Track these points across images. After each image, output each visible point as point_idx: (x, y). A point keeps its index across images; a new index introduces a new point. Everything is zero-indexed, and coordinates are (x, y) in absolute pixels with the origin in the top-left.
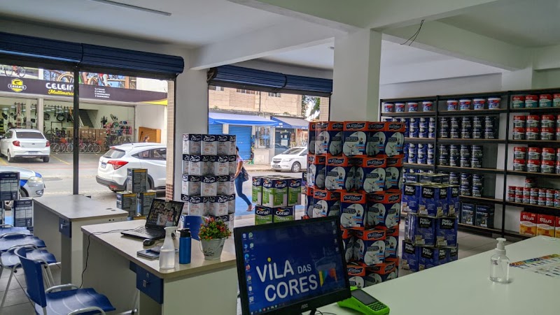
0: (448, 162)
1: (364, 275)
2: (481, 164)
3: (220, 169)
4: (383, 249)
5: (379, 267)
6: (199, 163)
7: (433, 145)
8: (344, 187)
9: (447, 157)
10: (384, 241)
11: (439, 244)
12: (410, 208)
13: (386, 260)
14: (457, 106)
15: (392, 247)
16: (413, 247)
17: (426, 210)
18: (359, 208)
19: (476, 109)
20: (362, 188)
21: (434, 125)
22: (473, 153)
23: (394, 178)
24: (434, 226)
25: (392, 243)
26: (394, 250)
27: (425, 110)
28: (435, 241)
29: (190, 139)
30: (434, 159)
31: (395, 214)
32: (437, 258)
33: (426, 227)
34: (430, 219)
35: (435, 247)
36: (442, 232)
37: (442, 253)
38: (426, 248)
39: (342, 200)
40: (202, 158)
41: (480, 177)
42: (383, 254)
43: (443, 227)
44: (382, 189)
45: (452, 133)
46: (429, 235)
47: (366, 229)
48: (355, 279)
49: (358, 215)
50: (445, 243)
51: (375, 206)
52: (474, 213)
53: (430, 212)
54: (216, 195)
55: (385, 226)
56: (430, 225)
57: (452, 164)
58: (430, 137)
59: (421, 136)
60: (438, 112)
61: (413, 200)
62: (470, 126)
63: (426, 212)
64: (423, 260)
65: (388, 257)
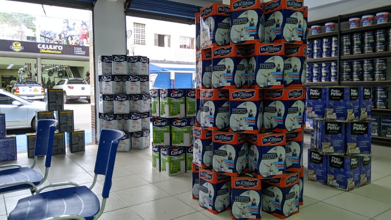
0: (352, 78)
1: (260, 189)
2: (385, 77)
3: (132, 87)
4: (283, 157)
5: (279, 179)
6: (111, 83)
7: (336, 63)
8: (233, 83)
9: (351, 74)
10: (284, 146)
11: (350, 151)
12: (316, 113)
13: (287, 170)
14: (359, 23)
15: (294, 155)
16: (321, 156)
17: (335, 114)
18: (251, 107)
19: (379, 23)
20: (255, 83)
21: (337, 44)
22: (377, 67)
23: (295, 71)
24: (343, 131)
25: (295, 150)
26: (297, 158)
27: (328, 31)
28: (345, 148)
29: (102, 61)
30: (338, 76)
31: (297, 114)
32: (348, 167)
33: (334, 133)
34: (339, 124)
35: (345, 155)
36: (354, 138)
37: (354, 162)
38: (336, 156)
39: (231, 99)
40: (113, 78)
41: (385, 89)
42: (282, 163)
43: (354, 132)
44: (280, 83)
45: (355, 49)
46: (338, 142)
47: (260, 132)
48: (248, 193)
49: (250, 116)
50: (357, 151)
51: (272, 105)
52: (379, 125)
53: (339, 116)
54: (128, 113)
55: (285, 128)
56: (340, 131)
57: (355, 79)
58: (333, 55)
59: (324, 56)
60: (340, 32)
61: (319, 104)
62: (373, 41)
63: (334, 116)
64: (332, 170)
65: (291, 167)
